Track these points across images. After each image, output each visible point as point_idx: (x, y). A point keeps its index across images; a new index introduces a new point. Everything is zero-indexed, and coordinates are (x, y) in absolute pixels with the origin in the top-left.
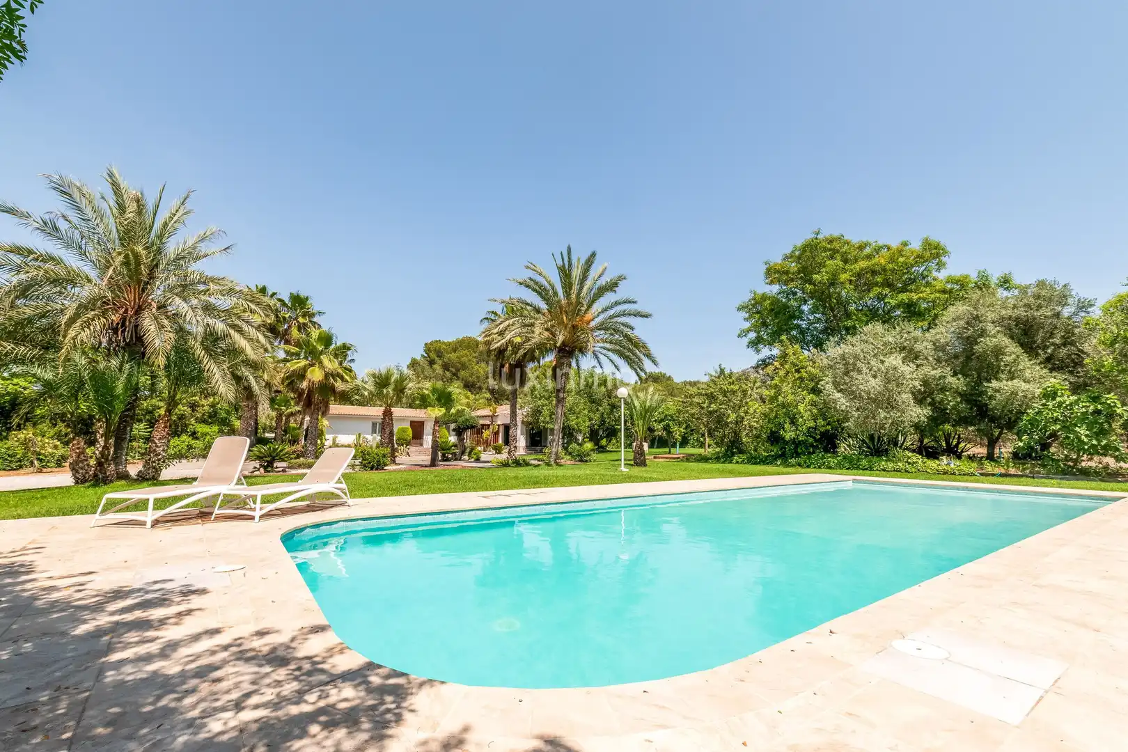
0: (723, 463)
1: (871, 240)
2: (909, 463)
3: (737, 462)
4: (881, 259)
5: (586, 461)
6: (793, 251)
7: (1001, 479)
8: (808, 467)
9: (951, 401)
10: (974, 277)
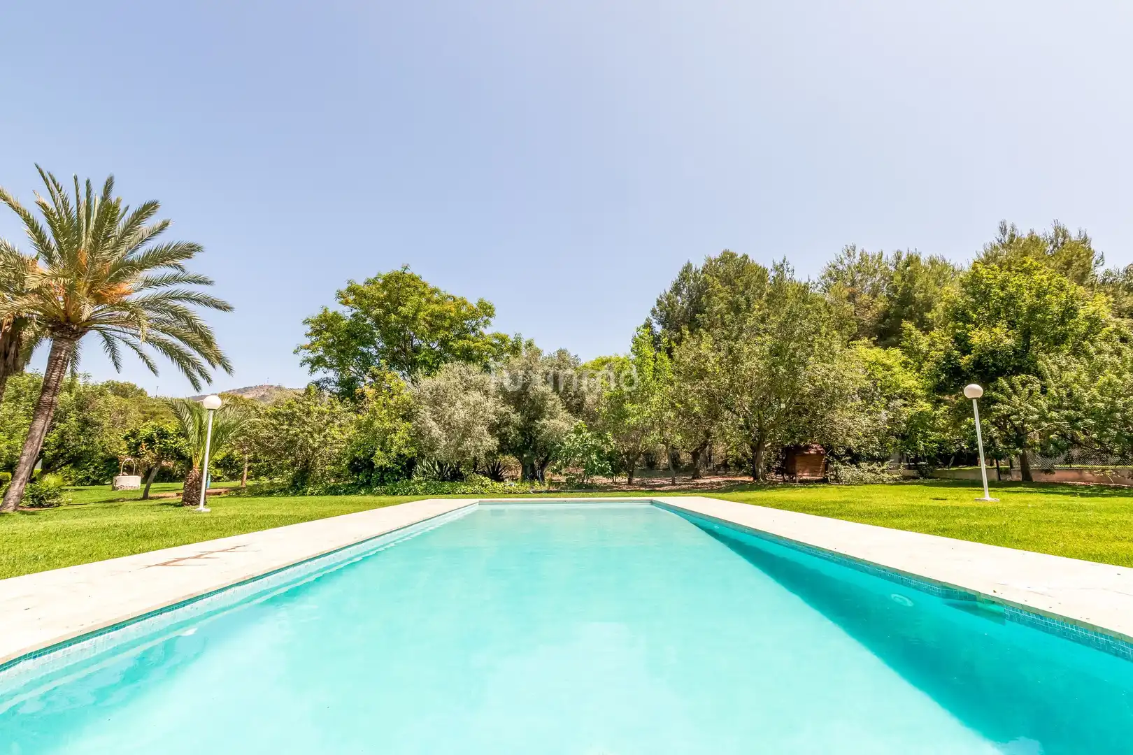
0: (293, 495)
1: (442, 289)
2: (483, 486)
3: (312, 494)
4: (449, 306)
5: (50, 505)
6: (376, 278)
7: (546, 494)
8: (394, 494)
9: (513, 434)
10: (512, 338)
